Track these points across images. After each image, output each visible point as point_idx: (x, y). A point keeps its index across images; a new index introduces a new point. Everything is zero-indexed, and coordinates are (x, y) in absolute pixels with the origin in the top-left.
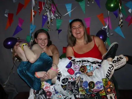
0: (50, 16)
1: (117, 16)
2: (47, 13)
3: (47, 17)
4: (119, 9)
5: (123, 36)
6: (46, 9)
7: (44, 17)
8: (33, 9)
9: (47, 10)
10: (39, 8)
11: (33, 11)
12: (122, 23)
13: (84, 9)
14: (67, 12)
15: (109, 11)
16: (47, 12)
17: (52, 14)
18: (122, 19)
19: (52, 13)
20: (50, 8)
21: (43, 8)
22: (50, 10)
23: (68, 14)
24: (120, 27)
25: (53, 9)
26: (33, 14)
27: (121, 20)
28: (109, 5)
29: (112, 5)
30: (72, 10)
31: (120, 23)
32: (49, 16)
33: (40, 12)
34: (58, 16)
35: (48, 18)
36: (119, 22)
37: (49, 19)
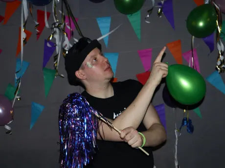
0: (60, 44)
1: (212, 47)
2: (55, 36)
4: (216, 31)
6: (53, 26)
7: (48, 45)
8: (24, 26)
9: (55, 29)
10: (37, 23)
11: (23, 30)
12: (222, 62)
14: (101, 35)
15: (193, 37)
16: (55, 32)
17: (66, 38)
18: (222, 54)
19: (67, 36)
20: (62, 26)
21: (47, 25)
22: (62, 31)
23: (102, 39)
24: (219, 72)
25: (69, 27)
26: (23, 35)
27: (222, 58)
28: (194, 23)
29: (201, 24)
30: (110, 31)
31: (219, 63)
32: (58, 43)
33: (38, 34)
35: (57, 47)
36: (217, 61)
37: (58, 50)
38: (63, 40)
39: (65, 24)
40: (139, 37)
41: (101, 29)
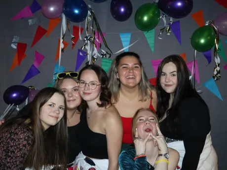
0: (91, 52)
1: (209, 59)
2: (86, 47)
3: (85, 54)
4: (214, 47)
5: (220, 96)
6: (85, 39)
7: (81, 54)
8: (63, 38)
9: (86, 41)
10: (73, 36)
11: (62, 41)
12: (219, 72)
13: (153, 45)
14: (123, 48)
15: (196, 51)
16: (86, 44)
17: (95, 49)
18: (218, 66)
19: (96, 47)
20: (92, 39)
21: (80, 38)
22: (93, 43)
24: (215, 79)
25: (98, 40)
26: (62, 46)
27: (218, 68)
28: (197, 40)
29: (202, 41)
30: (130, 44)
31: (215, 73)
32: (89, 52)
33: (73, 45)
34: (105, 53)
35: (88, 55)
36: (214, 71)
37: (89, 58)
38: (93, 50)
39: (95, 37)
40: (153, 49)
41: (123, 43)
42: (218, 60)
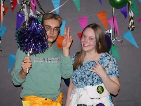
1: (125, 14)
2: (24, 10)
4: (128, 4)
5: (136, 45)
7: (19, 15)
8: (3, 3)
9: (24, 5)
10: (12, 2)
11: (2, 5)
12: (133, 24)
13: (79, 5)
14: (54, 9)
15: (114, 8)
16: (24, 7)
17: (31, 10)
20: (28, 3)
21: (18, 3)
22: (29, 6)
23: (55, 11)
24: (131, 30)
25: (33, 4)
26: (3, 9)
27: (132, 21)
30: (60, 5)
31: (130, 25)
32: (26, 14)
33: (13, 8)
34: (40, 13)
36: (129, 23)
38: (29, 12)
39: (30, 2)
40: (79, 9)
41: (54, 5)
42: (131, 14)
